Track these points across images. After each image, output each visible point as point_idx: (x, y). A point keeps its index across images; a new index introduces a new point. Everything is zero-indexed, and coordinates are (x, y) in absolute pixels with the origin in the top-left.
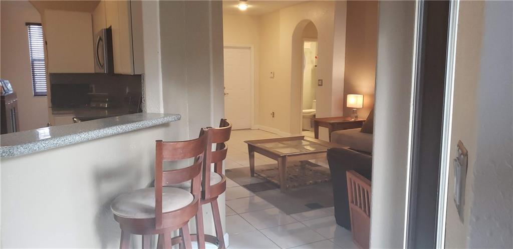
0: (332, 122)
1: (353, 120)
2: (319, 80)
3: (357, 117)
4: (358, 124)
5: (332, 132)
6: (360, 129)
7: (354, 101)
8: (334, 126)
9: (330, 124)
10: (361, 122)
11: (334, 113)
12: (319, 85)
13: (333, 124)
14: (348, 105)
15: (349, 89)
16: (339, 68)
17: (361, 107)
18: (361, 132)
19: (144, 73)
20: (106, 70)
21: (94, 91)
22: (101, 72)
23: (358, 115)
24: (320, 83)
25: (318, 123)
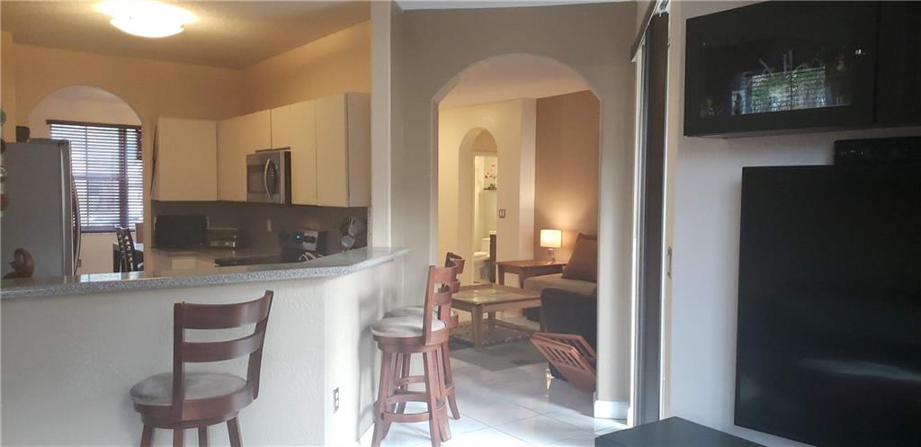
0: (523, 266)
1: (549, 263)
2: (501, 210)
3: (554, 260)
4: (556, 269)
5: (524, 279)
6: (561, 274)
7: (550, 238)
8: (526, 272)
9: (521, 268)
10: (560, 266)
11: (523, 255)
12: (501, 217)
13: (525, 269)
14: (542, 245)
15: (541, 223)
16: (528, 195)
17: (559, 246)
18: (563, 277)
19: (370, 206)
20: (282, 200)
21: (208, 224)
22: (268, 201)
23: (556, 257)
24: (502, 214)
25: (504, 268)
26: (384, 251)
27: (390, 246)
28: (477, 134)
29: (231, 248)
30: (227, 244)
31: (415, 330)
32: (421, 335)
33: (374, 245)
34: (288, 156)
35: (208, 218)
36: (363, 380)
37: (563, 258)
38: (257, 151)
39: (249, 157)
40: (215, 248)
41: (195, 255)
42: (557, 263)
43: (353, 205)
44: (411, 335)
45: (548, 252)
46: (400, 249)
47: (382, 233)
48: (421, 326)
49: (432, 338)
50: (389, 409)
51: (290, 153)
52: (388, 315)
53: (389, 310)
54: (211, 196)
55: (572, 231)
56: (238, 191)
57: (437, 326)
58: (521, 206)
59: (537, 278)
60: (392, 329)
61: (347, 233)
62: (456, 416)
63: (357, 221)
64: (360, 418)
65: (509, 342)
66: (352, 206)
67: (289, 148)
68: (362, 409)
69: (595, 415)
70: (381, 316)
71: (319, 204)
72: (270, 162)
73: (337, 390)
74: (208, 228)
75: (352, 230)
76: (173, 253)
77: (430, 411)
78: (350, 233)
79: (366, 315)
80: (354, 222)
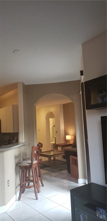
1: (68, 144)
3: (70, 143)
5: (62, 148)
6: (71, 147)
7: (68, 137)
8: (63, 146)
10: (71, 144)
11: (62, 142)
13: (62, 146)
14: (66, 139)
15: (66, 134)
16: (62, 127)
17: (71, 139)
19: (19, 132)
24: (57, 132)
25: (58, 146)
26: (22, 143)
27: (24, 142)
28: (50, 113)
31: (29, 163)
32: (31, 165)
33: (20, 142)
36: (17, 178)
37: (72, 142)
44: (28, 165)
45: (68, 141)
46: (26, 142)
47: (22, 139)
48: (31, 162)
49: (34, 165)
50: (24, 185)
52: (24, 160)
53: (24, 158)
57: (35, 162)
58: (61, 130)
59: (65, 148)
60: (23, 164)
61: (14, 139)
62: (43, 186)
64: (16, 188)
65: (59, 165)
66: (15, 132)
67: (0, 119)
68: (17, 185)
69: (79, 183)
70: (22, 160)
71: (7, 132)
73: (9, 181)
77: (34, 185)
79: (17, 160)
80: (16, 137)
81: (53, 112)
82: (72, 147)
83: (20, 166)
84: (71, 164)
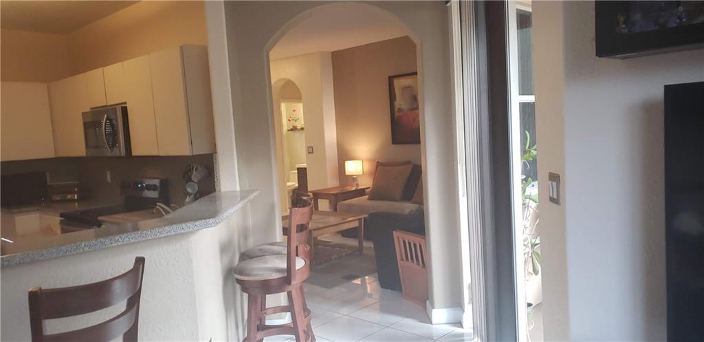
1: (354, 188)
2: (309, 147)
3: (357, 185)
4: (361, 192)
5: (337, 203)
7: (353, 168)
8: (334, 197)
9: (333, 194)
10: (363, 190)
11: (330, 183)
12: (309, 153)
14: (347, 174)
15: (344, 155)
16: (331, 133)
17: (362, 173)
18: (368, 200)
19: (216, 152)
20: (123, 153)
21: (48, 180)
22: (109, 155)
23: (359, 184)
24: (310, 150)
25: (317, 195)
27: (238, 189)
28: (283, 82)
29: (72, 201)
30: (69, 197)
31: (279, 270)
32: (286, 275)
33: (222, 191)
34: (125, 110)
35: (47, 174)
37: (366, 183)
38: (91, 109)
39: (84, 114)
40: (58, 201)
41: (38, 210)
42: (360, 187)
43: (196, 153)
44: (276, 276)
45: (353, 178)
46: (252, 191)
47: (230, 177)
48: (284, 266)
49: (297, 276)
51: (126, 107)
52: (244, 257)
54: (50, 154)
55: (370, 160)
56: (77, 146)
57: (299, 264)
58: (326, 142)
60: (255, 273)
61: (190, 180)
63: (199, 168)
65: (335, 259)
66: (194, 154)
67: (125, 103)
69: (434, 322)
71: (161, 154)
72: (107, 117)
74: (49, 182)
75: (196, 176)
76: (15, 211)
78: (193, 179)
79: (226, 259)
80: (196, 169)
81: (294, 81)
82: (369, 199)
83: (239, 281)
84: (403, 260)
